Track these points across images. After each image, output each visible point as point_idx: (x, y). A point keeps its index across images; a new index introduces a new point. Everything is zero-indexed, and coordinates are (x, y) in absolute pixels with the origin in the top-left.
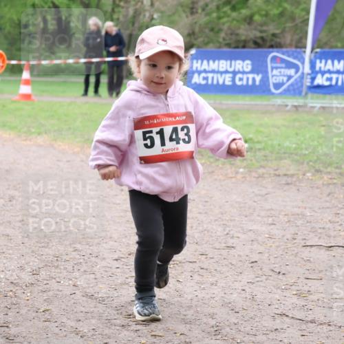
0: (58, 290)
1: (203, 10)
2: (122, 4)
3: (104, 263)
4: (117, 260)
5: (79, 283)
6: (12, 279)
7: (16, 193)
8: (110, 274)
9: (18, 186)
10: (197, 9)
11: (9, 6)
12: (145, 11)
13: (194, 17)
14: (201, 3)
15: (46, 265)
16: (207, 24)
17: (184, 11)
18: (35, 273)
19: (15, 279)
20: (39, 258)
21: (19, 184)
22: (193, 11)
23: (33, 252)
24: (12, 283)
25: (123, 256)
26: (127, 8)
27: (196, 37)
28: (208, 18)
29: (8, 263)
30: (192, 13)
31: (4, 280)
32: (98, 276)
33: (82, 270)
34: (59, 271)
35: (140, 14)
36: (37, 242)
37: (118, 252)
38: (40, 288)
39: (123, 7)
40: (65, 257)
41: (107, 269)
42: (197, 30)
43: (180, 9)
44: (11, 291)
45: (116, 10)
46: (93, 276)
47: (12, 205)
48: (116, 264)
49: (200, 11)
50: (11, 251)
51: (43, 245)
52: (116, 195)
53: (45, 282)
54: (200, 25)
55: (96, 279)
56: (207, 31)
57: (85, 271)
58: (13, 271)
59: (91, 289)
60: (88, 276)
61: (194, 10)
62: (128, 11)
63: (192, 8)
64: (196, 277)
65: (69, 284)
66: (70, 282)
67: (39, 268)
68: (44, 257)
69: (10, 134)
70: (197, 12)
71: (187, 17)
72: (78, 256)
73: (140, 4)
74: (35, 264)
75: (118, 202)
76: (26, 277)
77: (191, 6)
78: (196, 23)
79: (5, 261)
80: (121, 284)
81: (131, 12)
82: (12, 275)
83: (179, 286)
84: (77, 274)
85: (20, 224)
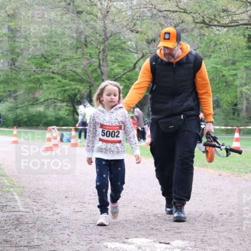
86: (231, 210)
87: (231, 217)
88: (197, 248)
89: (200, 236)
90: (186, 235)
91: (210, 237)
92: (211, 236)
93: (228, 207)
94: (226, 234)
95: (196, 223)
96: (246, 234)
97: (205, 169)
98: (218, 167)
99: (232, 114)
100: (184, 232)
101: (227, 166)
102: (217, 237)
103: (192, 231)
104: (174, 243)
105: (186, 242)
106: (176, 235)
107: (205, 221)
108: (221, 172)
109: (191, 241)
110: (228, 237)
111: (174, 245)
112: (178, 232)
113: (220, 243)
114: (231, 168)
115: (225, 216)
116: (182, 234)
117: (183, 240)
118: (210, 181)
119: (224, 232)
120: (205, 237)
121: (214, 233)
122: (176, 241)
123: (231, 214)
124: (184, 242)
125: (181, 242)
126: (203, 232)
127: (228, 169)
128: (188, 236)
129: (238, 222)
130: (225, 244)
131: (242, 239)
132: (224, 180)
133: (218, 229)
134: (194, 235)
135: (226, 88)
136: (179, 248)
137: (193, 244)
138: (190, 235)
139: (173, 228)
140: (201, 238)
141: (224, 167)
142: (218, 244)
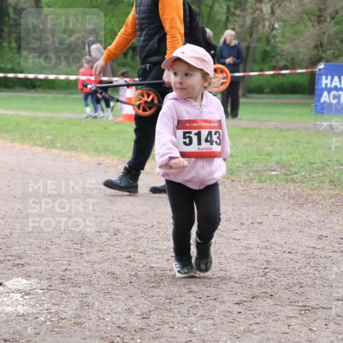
0: (172, 337)
1: (333, 18)
2: (238, 12)
3: (224, 307)
4: (238, 304)
5: (195, 329)
6: (119, 323)
7: (121, 226)
8: (230, 319)
9: (124, 218)
10: (325, 17)
11: (109, 16)
12: (264, 20)
13: (321, 26)
14: (330, 11)
15: (157, 308)
16: (337, 34)
17: (310, 20)
18: (145, 317)
19: (123, 323)
20: (149, 299)
21: (125, 215)
22: (320, 19)
23: (142, 292)
24: (119, 327)
25: (245, 299)
26: (244, 17)
27: (324, 49)
28: (338, 27)
29: (115, 305)
30: (319, 22)
31: (110, 324)
32: (218, 321)
33: (199, 314)
34: (172, 315)
35: (259, 23)
36: (147, 281)
37: (239, 294)
38: (151, 334)
39: (239, 16)
40: (178, 299)
41: (228, 314)
42: (325, 41)
43: (305, 17)
44: (119, 336)
45: (231, 19)
46: (211, 322)
47: (117, 240)
48: (237, 308)
49: (329, 20)
50: (117, 292)
51: (153, 284)
52: (236, 230)
53: (157, 327)
54: (329, 35)
55: (214, 325)
56: (337, 42)
57: (202, 316)
58: (121, 314)
59: (209, 336)
60: (205, 322)
61: (322, 18)
62: (244, 21)
63: (319, 17)
64: (332, 326)
65: (185, 330)
66: (186, 328)
67: (150, 311)
68: (154, 299)
69: (113, 160)
70: (325, 21)
71: (313, 26)
72: (193, 299)
73: (258, 12)
74: (145, 306)
75: (238, 237)
76: (135, 321)
77: (318, 13)
78: (324, 33)
79: (111, 302)
80: (245, 331)
81: (248, 21)
82: (119, 319)
83: (312, 335)
84: (192, 319)
85: (126, 261)
86: (116, 225)
87: (116, 237)
88: (52, 292)
89: (59, 271)
90: (33, 268)
91: (77, 272)
92: (79, 269)
93: (111, 219)
94: (106, 265)
95: (52, 247)
96: (140, 265)
97: (73, 153)
98: (96, 149)
99: (122, 56)
100: (29, 264)
101: (111, 148)
102: (89, 271)
103: (45, 262)
104: (10, 284)
105: (33, 281)
106: (15, 268)
107: (70, 243)
108: (102, 158)
109: (41, 280)
110: (110, 270)
111: (10, 286)
112: (18, 265)
113: (95, 282)
114: (119, 152)
115: (106, 235)
116: (26, 268)
117: (28, 277)
118: (81, 174)
119: (103, 262)
120: (68, 272)
121: (85, 264)
122: (14, 280)
123: (116, 232)
124: (28, 282)
125: (24, 282)
126: (65, 262)
127: (114, 153)
128: (36, 271)
129: (127, 245)
130: (103, 283)
131: (133, 273)
132: (106, 172)
133: (92, 257)
134: (48, 269)
135: (111, 7)
136: (19, 291)
137: (45, 284)
138: (40, 268)
139: (10, 258)
140: (61, 273)
141: (107, 150)
142: (90, 284)
